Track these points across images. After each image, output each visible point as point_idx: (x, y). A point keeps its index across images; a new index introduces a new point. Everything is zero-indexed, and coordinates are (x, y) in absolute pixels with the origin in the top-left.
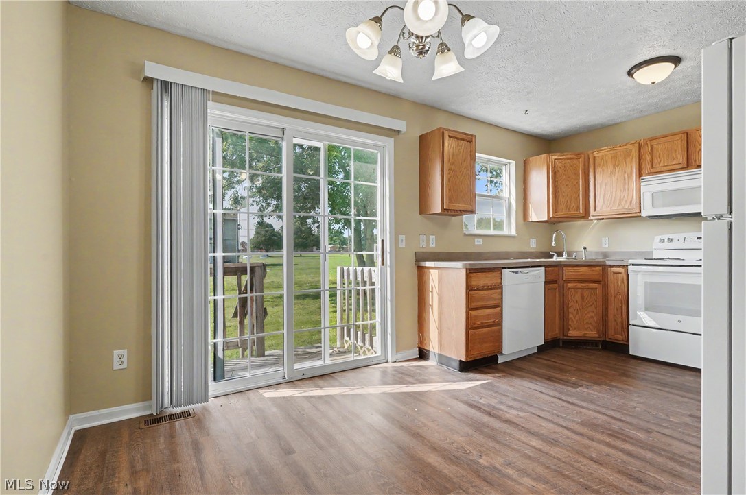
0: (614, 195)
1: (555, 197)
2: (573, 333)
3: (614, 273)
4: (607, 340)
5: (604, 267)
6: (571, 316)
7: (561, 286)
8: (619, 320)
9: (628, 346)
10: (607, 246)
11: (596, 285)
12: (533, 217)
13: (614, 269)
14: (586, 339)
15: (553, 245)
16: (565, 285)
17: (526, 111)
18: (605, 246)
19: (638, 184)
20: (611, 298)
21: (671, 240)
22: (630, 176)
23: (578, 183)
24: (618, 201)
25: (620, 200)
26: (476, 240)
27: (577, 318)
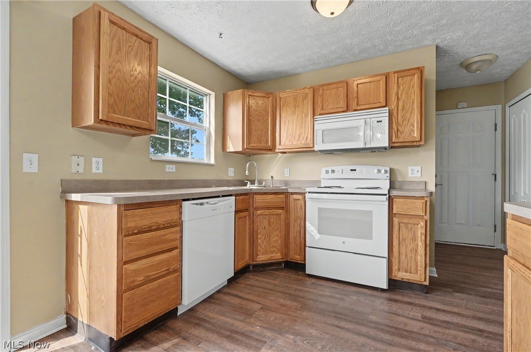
0: (294, 132)
1: (249, 130)
2: (262, 258)
3: (295, 200)
4: (289, 260)
5: (286, 194)
6: (259, 241)
7: (252, 214)
8: (298, 242)
9: (305, 265)
10: (288, 176)
11: (280, 211)
12: (231, 148)
13: (295, 196)
14: (271, 261)
15: (247, 174)
16: (255, 212)
17: (221, 34)
18: (287, 176)
19: (312, 122)
20: (292, 223)
21: (333, 171)
22: (306, 116)
23: (268, 119)
24: (297, 137)
25: (299, 136)
26: (167, 166)
27: (265, 243)
